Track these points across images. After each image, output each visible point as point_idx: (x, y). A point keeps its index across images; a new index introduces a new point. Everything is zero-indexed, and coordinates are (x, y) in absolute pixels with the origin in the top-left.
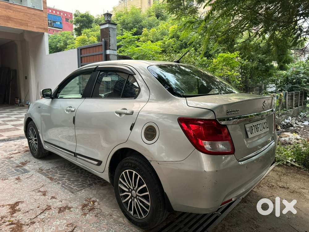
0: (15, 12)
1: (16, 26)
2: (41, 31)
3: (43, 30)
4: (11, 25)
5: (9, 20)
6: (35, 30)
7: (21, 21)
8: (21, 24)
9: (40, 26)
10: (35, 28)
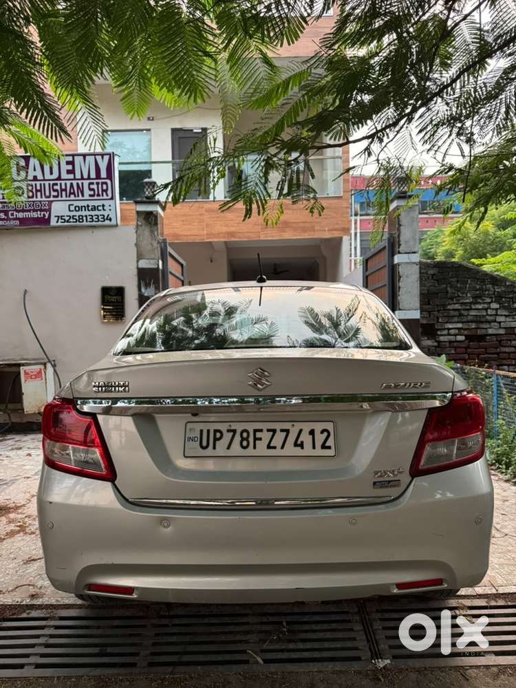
0: (295, 212)
1: (295, 235)
2: (336, 234)
3: (341, 232)
4: (289, 235)
5: (286, 227)
6: (327, 235)
7: (302, 225)
8: (304, 230)
9: (337, 227)
10: (327, 232)
